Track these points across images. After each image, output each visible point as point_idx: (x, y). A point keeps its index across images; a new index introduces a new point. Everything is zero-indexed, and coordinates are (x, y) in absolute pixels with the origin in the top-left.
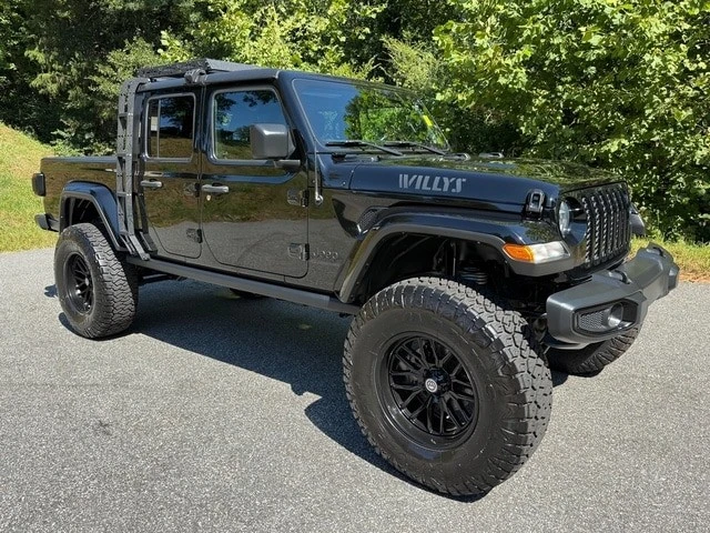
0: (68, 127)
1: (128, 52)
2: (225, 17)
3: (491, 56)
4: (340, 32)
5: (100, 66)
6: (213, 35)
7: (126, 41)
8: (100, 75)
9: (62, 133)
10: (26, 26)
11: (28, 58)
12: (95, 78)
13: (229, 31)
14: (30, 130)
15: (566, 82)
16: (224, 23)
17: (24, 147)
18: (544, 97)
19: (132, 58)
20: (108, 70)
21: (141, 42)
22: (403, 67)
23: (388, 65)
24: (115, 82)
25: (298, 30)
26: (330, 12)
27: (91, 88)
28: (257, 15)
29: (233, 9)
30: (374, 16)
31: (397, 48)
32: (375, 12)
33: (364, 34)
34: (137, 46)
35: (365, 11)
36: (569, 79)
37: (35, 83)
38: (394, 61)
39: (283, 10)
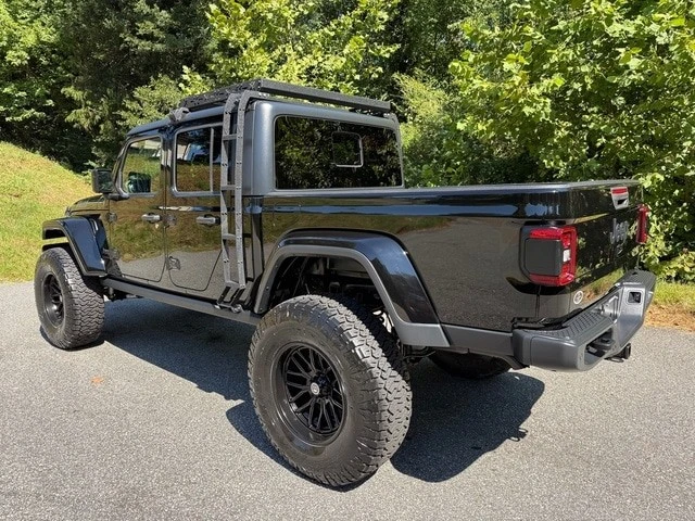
0: (99, 158)
1: (153, 88)
2: (245, 52)
3: (517, 84)
4: (354, 71)
5: (128, 102)
6: (232, 70)
7: (152, 78)
8: (127, 110)
9: (93, 164)
10: (63, 66)
11: (64, 95)
12: (123, 113)
13: (248, 67)
14: (65, 160)
15: (593, 112)
16: (244, 59)
17: (56, 177)
18: (567, 129)
19: (156, 94)
20: (135, 105)
21: (165, 79)
22: (413, 103)
23: (399, 101)
24: (141, 117)
25: (313, 67)
26: (346, 51)
27: (119, 123)
28: (276, 53)
29: (252, 46)
30: (387, 56)
31: (409, 85)
32: (388, 51)
33: (377, 72)
34: (162, 82)
35: (379, 50)
36: (595, 109)
37: (70, 118)
38: (406, 96)
39: (300, 49)
